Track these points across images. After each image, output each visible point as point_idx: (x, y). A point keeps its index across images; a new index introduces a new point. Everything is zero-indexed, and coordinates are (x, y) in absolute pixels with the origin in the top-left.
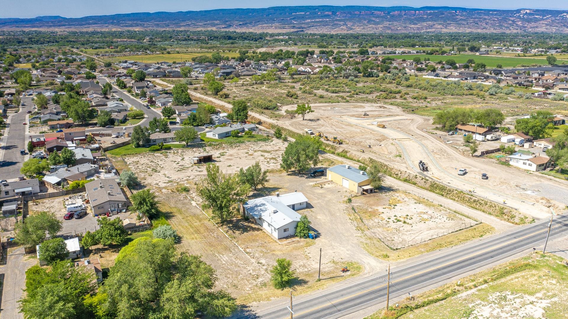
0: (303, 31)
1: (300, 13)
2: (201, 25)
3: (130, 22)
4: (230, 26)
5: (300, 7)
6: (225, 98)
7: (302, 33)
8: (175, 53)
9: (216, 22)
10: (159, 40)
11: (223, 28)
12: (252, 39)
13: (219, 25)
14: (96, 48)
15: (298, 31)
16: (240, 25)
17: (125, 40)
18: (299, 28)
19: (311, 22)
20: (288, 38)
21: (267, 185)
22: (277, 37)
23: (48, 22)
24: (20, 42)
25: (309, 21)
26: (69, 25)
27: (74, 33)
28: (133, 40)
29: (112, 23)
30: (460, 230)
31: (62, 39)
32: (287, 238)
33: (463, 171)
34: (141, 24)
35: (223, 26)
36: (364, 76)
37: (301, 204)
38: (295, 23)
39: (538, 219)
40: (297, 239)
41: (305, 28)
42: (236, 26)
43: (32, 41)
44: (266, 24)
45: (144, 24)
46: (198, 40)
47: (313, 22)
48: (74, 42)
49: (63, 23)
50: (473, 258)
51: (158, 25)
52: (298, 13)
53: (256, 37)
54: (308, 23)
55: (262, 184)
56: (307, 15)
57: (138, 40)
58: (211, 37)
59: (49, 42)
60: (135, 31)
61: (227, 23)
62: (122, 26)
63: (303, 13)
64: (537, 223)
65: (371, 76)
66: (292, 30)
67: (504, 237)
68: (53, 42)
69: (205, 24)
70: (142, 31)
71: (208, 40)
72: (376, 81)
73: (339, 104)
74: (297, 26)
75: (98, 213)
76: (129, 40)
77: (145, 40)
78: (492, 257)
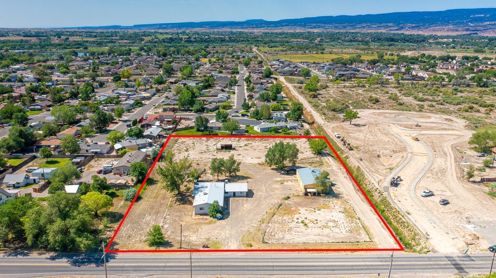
0: (476, 33)
1: (479, 16)
2: (375, 28)
3: (315, 25)
4: (402, 28)
5: (480, 9)
6: (313, 98)
7: (475, 35)
8: (328, 53)
9: (390, 24)
10: (328, 41)
11: (395, 30)
12: (415, 42)
13: (392, 27)
14: (272, 47)
15: (470, 34)
16: (413, 27)
17: (300, 40)
18: (473, 31)
19: (489, 24)
20: (452, 41)
21: (238, 173)
22: (440, 40)
23: (252, 25)
24: (223, 40)
25: (488, 23)
26: (268, 27)
27: (266, 34)
28: (306, 40)
29: (300, 26)
30: (342, 242)
31: (252, 38)
32: (201, 215)
33: (426, 193)
34: (322, 26)
35: (395, 28)
36: (477, 86)
37: (241, 192)
38: (472, 25)
39: (434, 251)
40: (208, 217)
41: (480, 31)
42: (409, 28)
43: (231, 40)
44: (439, 26)
45: (325, 26)
46: (362, 41)
47: (491, 24)
48: (260, 41)
49: (263, 25)
50: (315, 266)
51: (336, 27)
52: (477, 16)
53: (419, 39)
54: (485, 26)
55: (235, 172)
56: (487, 17)
57: (311, 40)
58: (374, 39)
59: (242, 41)
60: (314, 33)
61: (401, 25)
62: (307, 28)
63: (483, 15)
64: (430, 254)
65: (486, 86)
66: (465, 33)
67: (375, 258)
68: (246, 41)
69: (378, 27)
70: (320, 33)
71: (371, 41)
72: (484, 92)
73: (410, 112)
74: (472, 29)
75: (116, 173)
76: (303, 40)
77: (316, 41)
78: (333, 270)
